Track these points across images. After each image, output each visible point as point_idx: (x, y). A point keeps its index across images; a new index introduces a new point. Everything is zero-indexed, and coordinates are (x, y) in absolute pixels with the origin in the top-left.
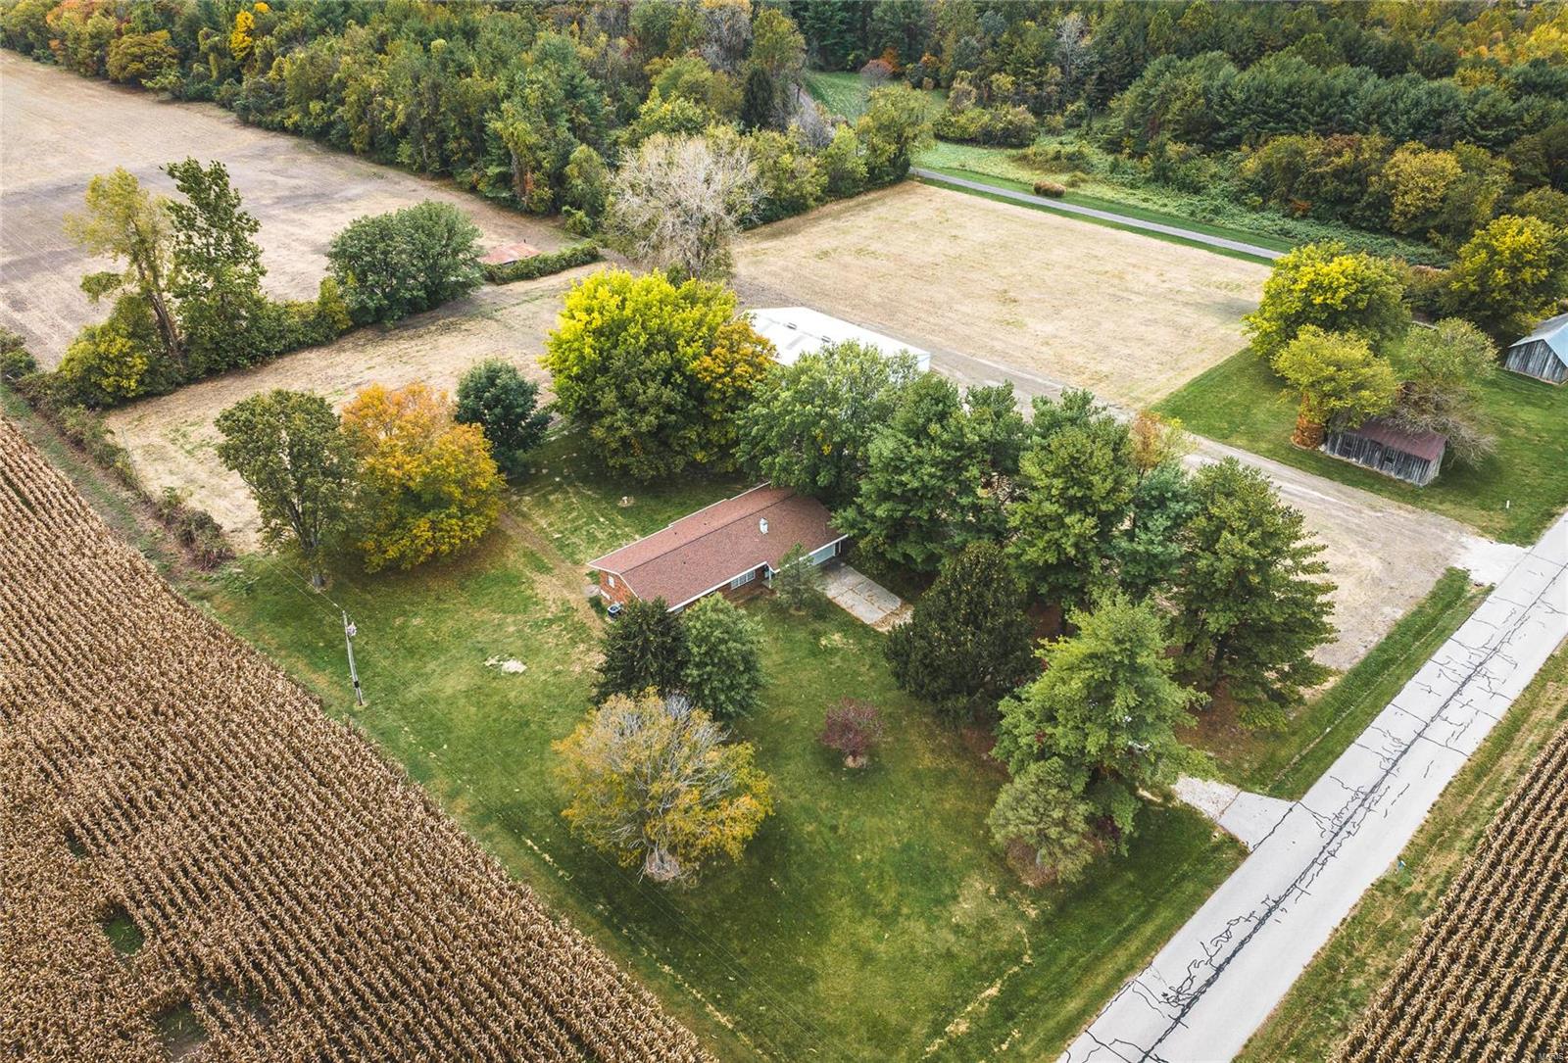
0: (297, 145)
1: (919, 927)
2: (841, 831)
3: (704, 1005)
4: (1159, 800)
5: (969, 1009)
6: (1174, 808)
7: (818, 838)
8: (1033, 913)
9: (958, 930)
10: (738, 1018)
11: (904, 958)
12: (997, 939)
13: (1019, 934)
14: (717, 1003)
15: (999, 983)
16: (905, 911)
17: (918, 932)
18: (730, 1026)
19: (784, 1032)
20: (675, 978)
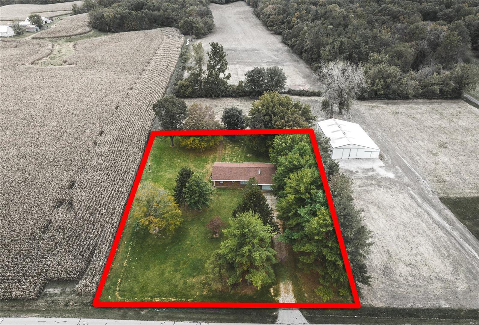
0: (288, 50)
1: (179, 276)
2: (193, 247)
3: (126, 259)
4: (273, 294)
5: (164, 299)
6: (274, 299)
7: (187, 246)
8: (205, 293)
9: (185, 283)
10: (128, 266)
11: (168, 280)
12: (190, 291)
13: (196, 294)
14: (128, 260)
15: (177, 299)
16: (181, 271)
17: (178, 277)
18: (124, 266)
19: (131, 274)
20: (128, 251)
